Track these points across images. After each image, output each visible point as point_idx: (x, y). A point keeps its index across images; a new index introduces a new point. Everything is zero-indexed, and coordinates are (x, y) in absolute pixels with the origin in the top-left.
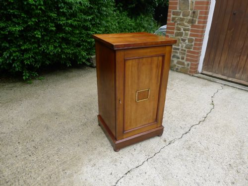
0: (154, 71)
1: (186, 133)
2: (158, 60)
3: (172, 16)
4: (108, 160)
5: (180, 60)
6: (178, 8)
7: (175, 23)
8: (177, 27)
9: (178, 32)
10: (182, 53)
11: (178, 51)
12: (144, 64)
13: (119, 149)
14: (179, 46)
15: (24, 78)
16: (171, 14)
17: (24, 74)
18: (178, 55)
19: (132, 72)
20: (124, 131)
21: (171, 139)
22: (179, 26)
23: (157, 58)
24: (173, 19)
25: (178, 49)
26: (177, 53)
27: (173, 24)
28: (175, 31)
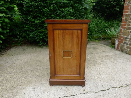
0: (75, 40)
1: (103, 91)
2: (77, 32)
3: (125, 17)
4: (42, 89)
5: (129, 46)
6: (129, 12)
7: (126, 21)
8: (128, 24)
9: (129, 27)
10: (130, 41)
11: (128, 40)
12: (67, 34)
13: (53, 85)
14: (128, 36)
15: (39, 44)
16: (125, 16)
17: (40, 43)
18: (128, 42)
19: (58, 37)
20: (55, 74)
21: (89, 91)
22: (129, 23)
23: (77, 31)
24: (126, 19)
25: (128, 38)
26: (127, 41)
27: (126, 22)
28: (126, 27)
